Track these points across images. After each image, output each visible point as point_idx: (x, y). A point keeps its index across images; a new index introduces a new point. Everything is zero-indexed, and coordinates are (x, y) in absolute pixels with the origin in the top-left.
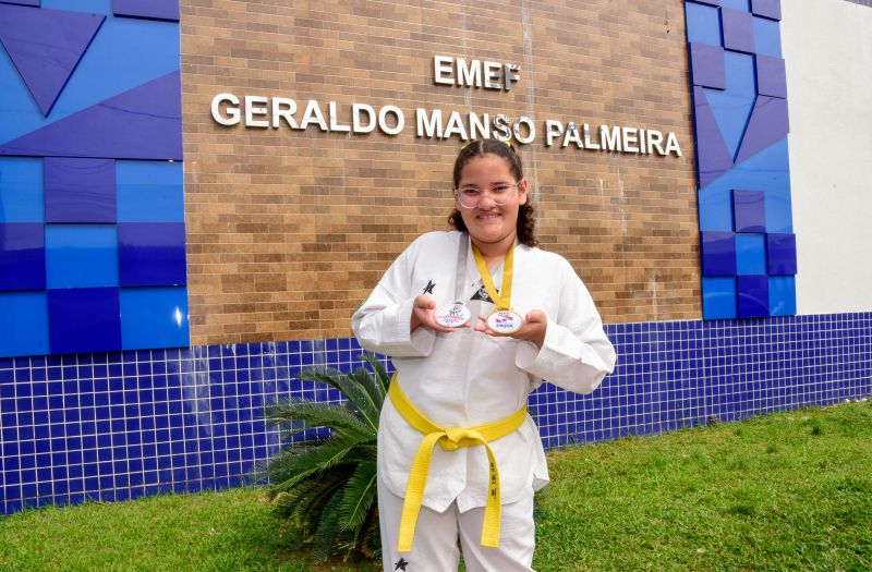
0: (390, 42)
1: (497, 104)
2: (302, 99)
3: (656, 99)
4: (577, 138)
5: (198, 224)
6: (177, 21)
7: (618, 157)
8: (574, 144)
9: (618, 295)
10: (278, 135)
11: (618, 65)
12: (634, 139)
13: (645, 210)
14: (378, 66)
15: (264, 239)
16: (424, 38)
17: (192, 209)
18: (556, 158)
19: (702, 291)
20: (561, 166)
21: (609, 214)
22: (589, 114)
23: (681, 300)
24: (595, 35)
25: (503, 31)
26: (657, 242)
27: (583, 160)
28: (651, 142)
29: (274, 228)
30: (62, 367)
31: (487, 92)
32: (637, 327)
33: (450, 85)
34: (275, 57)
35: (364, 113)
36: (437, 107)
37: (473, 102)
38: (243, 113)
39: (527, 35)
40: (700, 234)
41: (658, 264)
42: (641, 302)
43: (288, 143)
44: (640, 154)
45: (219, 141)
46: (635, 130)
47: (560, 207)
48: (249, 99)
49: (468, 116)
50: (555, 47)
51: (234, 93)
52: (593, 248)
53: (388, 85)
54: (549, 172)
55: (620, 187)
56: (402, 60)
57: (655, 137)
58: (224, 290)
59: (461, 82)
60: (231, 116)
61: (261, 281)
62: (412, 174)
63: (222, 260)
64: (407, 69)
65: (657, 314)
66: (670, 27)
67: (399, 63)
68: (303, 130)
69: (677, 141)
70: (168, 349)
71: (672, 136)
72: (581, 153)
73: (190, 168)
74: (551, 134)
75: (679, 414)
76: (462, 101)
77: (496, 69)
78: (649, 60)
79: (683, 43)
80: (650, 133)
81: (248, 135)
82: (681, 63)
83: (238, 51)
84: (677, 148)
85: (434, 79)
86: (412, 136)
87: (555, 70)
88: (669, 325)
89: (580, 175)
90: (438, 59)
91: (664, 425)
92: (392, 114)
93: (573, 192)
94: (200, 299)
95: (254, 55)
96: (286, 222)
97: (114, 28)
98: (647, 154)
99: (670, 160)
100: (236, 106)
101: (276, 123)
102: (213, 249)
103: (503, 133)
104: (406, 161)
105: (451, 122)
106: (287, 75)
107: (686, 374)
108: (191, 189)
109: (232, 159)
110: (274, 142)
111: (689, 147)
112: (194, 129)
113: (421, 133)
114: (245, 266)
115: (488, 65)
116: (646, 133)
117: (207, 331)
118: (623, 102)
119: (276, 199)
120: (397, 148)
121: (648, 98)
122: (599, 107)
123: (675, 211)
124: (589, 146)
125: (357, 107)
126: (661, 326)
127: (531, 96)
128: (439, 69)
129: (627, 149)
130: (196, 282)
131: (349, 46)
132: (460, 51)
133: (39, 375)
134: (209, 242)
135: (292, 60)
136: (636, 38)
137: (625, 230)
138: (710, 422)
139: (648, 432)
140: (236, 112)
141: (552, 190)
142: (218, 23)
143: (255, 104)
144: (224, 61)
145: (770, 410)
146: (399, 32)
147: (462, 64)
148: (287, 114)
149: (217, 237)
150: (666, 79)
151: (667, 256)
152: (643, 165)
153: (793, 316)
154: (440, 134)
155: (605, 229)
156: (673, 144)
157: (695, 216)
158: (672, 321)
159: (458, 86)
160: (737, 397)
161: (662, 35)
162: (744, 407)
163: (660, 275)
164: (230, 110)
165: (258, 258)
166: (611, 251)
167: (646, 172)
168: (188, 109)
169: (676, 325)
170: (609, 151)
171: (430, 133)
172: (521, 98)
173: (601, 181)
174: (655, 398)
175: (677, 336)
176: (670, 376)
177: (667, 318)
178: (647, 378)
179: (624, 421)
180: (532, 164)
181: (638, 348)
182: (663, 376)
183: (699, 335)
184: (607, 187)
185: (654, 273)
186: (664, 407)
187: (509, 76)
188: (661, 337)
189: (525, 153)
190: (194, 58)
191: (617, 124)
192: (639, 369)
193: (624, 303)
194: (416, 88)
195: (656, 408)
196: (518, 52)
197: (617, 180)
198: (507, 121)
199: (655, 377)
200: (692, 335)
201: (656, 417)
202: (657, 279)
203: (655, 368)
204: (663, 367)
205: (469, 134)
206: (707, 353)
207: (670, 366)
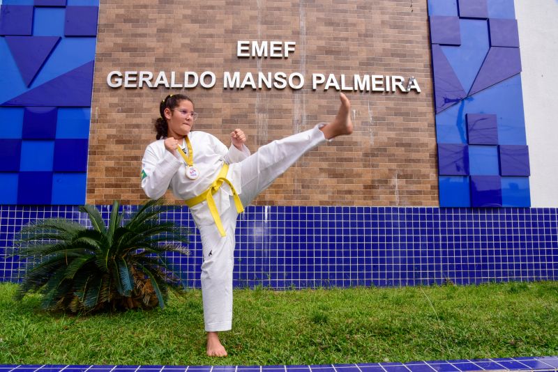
0: (211, 36)
1: (279, 66)
3: (402, 56)
4: (336, 84)
5: (96, 140)
6: (95, 37)
7: (369, 95)
8: (333, 87)
9: (366, 187)
10: (142, 91)
11: (371, 36)
12: (381, 83)
13: (389, 130)
14: (203, 51)
15: (130, 148)
16: (233, 32)
17: (94, 132)
18: (319, 98)
19: (438, 186)
20: (324, 102)
21: (360, 132)
23: (420, 192)
24: (352, 18)
25: (285, 23)
26: (400, 151)
28: (394, 83)
29: (136, 142)
30: (23, 211)
31: (273, 60)
32: (381, 210)
33: (246, 57)
34: (146, 50)
35: (191, 77)
36: (238, 70)
37: (263, 66)
38: (123, 81)
39: (303, 24)
40: (437, 146)
41: (398, 166)
42: (385, 193)
43: (147, 96)
44: (386, 92)
45: (111, 96)
46: (382, 77)
48: (127, 73)
49: (258, 75)
50: (323, 28)
51: (120, 70)
52: (346, 155)
53: (207, 60)
54: (314, 107)
55: (369, 115)
56: (218, 45)
57: (398, 80)
58: (106, 175)
59: (254, 55)
60: (117, 82)
61: (126, 171)
62: (219, 110)
63: (107, 160)
64: (221, 51)
65: (399, 202)
66: (413, 8)
67: (216, 47)
68: (156, 88)
69: (420, 83)
70: (74, 206)
71: (412, 79)
73: (94, 111)
74: (315, 82)
75: (418, 275)
76: (255, 66)
77: (279, 46)
78: (395, 31)
79: (426, 17)
80: (394, 78)
81: (126, 92)
82: (424, 31)
83: (125, 49)
84: (416, 86)
85: (236, 54)
86: (220, 88)
87: (322, 43)
88: (409, 210)
90: (240, 43)
92: (208, 76)
94: (93, 180)
95: (133, 50)
96: (143, 138)
97: (66, 43)
98: (393, 92)
99: (411, 95)
100: (121, 77)
101: (140, 85)
102: (102, 153)
103: (281, 83)
104: (217, 103)
105: (246, 78)
106: (151, 59)
107: (424, 246)
108: (94, 122)
109: (116, 105)
110: (140, 95)
111: (428, 87)
112: (99, 90)
113: (226, 86)
114: (118, 163)
115: (272, 43)
116: (391, 78)
117: (95, 197)
118: (374, 59)
119: (138, 126)
120: (211, 96)
121: (394, 55)
122: (354, 63)
123: (416, 130)
124: (344, 88)
125: (187, 74)
126: (402, 210)
127: (303, 60)
128: (240, 48)
129: (375, 89)
130: (91, 171)
131: (187, 40)
132: (254, 38)
133: (12, 215)
134: (100, 150)
135: (154, 51)
136: (386, 17)
137: (372, 143)
138: (446, 283)
139: (389, 285)
140: (120, 80)
141: (316, 117)
142: (116, 36)
143: (130, 76)
144: (117, 55)
145: (505, 280)
146: (218, 30)
147: (255, 44)
148: (147, 80)
149: (105, 147)
150: (410, 42)
151: (409, 161)
152: (387, 99)
153: (528, 209)
154: (238, 86)
155: (356, 142)
156: (413, 84)
157: (433, 133)
158: (412, 207)
159: (253, 58)
160: (472, 267)
161: (408, 14)
162: (479, 275)
163: (402, 174)
164: (116, 80)
165: (126, 158)
166: (361, 157)
167: (391, 104)
168: (97, 80)
169: (416, 210)
170: (361, 91)
171: (232, 86)
172: (296, 62)
173: (354, 111)
174: (396, 261)
175: (416, 218)
176: (410, 246)
177: (407, 205)
178: (389, 246)
179: (368, 275)
180: (302, 102)
181: (382, 225)
182: (403, 246)
183: (436, 218)
184: (359, 114)
185: (397, 172)
186: (403, 268)
187: (287, 49)
188: (402, 218)
189: (297, 95)
190: (103, 54)
191: (368, 73)
192: (382, 239)
193: (370, 193)
194: (226, 61)
195: (396, 268)
196: (296, 34)
197: (367, 110)
198: (284, 75)
199: (396, 246)
200: (430, 218)
201: (397, 275)
202: (399, 177)
203: (396, 239)
204: (403, 239)
205: (257, 85)
206: (443, 232)
207: (410, 239)
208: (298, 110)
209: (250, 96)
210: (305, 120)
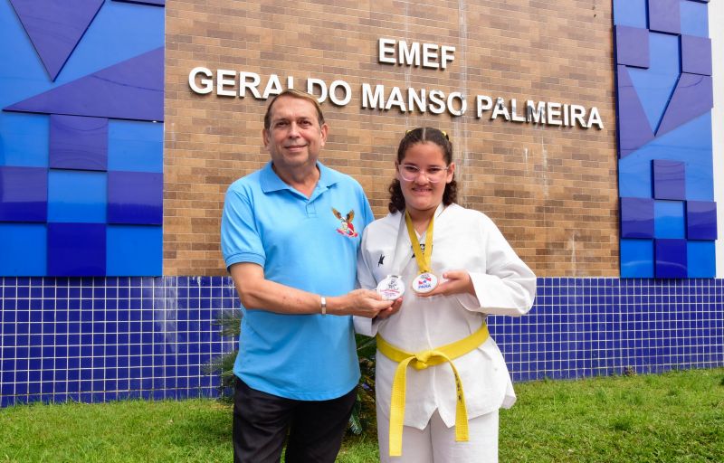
0: (341, 26)
1: (434, 81)
2: (265, 74)
3: (581, 77)
4: (505, 112)
5: (174, 175)
6: (163, 6)
7: (543, 129)
8: (502, 116)
9: (539, 252)
10: (244, 103)
11: (546, 47)
12: (558, 113)
13: (566, 177)
14: (330, 47)
16: (371, 23)
17: (169, 163)
18: (485, 129)
19: (620, 251)
20: (489, 136)
21: (532, 179)
22: (517, 90)
23: (599, 259)
24: (524, 19)
25: (441, 17)
26: (577, 205)
27: (509, 131)
28: (574, 115)
30: (56, 287)
31: (425, 71)
32: (556, 281)
33: (392, 64)
34: (244, 38)
35: (317, 86)
36: (381, 83)
37: (412, 79)
38: (215, 84)
39: (462, 21)
40: (620, 200)
41: (577, 225)
42: (560, 259)
43: (252, 111)
44: (564, 126)
45: (194, 107)
46: (559, 105)
47: (487, 172)
48: (221, 73)
49: (407, 91)
50: (488, 31)
51: (209, 67)
52: (517, 209)
53: (338, 63)
54: (478, 141)
55: (544, 156)
56: (351, 41)
57: (578, 111)
58: (193, 231)
59: (402, 61)
60: (205, 86)
62: (356, 139)
63: (193, 206)
64: (355, 50)
65: (577, 271)
66: (596, 12)
67: (349, 44)
68: (265, 100)
69: (600, 115)
70: (144, 277)
71: (595, 111)
72: (508, 125)
73: (169, 128)
74: (480, 107)
75: (595, 363)
76: (402, 78)
77: (434, 50)
78: (575, 42)
79: (610, 26)
80: (574, 107)
81: (219, 102)
82: (607, 45)
83: (213, 32)
84: (599, 121)
85: (379, 58)
86: (357, 107)
87: (487, 52)
88: (587, 281)
89: (507, 144)
90: (383, 41)
91: (580, 372)
92: (341, 88)
93: (500, 159)
94: (173, 237)
95: (226, 35)
97: (112, 10)
98: (570, 126)
99: (592, 132)
100: (209, 78)
101: (243, 93)
102: (186, 197)
103: (438, 106)
104: (352, 128)
105: (392, 96)
106: (253, 53)
107: (602, 327)
108: (169, 146)
109: (205, 122)
110: (240, 109)
111: (611, 121)
112: (174, 96)
113: (365, 105)
114: (211, 212)
115: (426, 46)
116: (569, 108)
117: (177, 264)
118: (549, 80)
119: (240, 157)
120: (344, 117)
121: (573, 76)
122: (526, 84)
123: (595, 178)
124: (515, 118)
125: (311, 82)
126: (579, 282)
127: (464, 74)
128: (383, 49)
129: (551, 121)
130: (170, 223)
131: (307, 29)
132: (401, 35)
133: (36, 293)
134: (182, 191)
135: (257, 40)
136: (564, 22)
137: (546, 194)
138: (626, 372)
139: (563, 377)
140: (210, 83)
141: (480, 157)
142: (198, 9)
143: (226, 77)
144: (200, 40)
145: (688, 366)
146: (349, 18)
147: (403, 46)
148: (252, 86)
149: (190, 186)
150: (592, 59)
151: (588, 218)
152: (566, 136)
153: (712, 279)
154: (382, 106)
155: (528, 193)
156: (595, 118)
157: (615, 183)
158: (590, 277)
159: (400, 65)
160: (653, 352)
161: (590, 19)
162: (660, 361)
163: (579, 235)
164: (204, 81)
166: (533, 212)
167: (568, 143)
168: (169, 79)
169: (594, 282)
170: (534, 123)
171: (374, 105)
172: (455, 76)
173: (526, 150)
174: (572, 346)
175: (594, 291)
176: (587, 327)
177: (585, 275)
178: (564, 328)
179: (541, 366)
180: (463, 134)
181: (556, 300)
182: (580, 327)
183: (616, 291)
184: (532, 155)
185: (573, 233)
186: (580, 355)
187: (445, 57)
188: (579, 291)
189: (457, 123)
190: (176, 37)
191: (542, 100)
192: (557, 319)
193: (544, 259)
194: (363, 66)
195: (572, 355)
196: (454, 35)
197: (541, 149)
198: (442, 95)
199: (572, 328)
200: (609, 291)
201: (572, 364)
202: (576, 239)
203: (572, 319)
204: (580, 318)
205: (407, 106)
206: (624, 309)
207: (587, 318)
208: (458, 146)
209: (398, 122)
210: (467, 160)
